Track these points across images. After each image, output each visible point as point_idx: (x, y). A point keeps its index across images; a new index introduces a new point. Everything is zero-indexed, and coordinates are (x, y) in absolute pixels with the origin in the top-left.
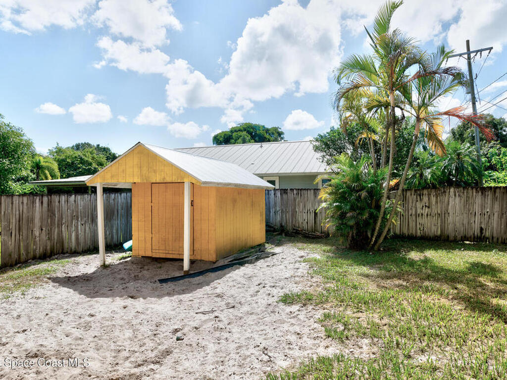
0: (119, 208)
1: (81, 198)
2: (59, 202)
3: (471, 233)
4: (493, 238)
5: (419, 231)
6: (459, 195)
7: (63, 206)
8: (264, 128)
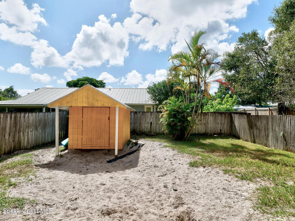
0: (50, 122)
1: (31, 115)
2: (20, 117)
3: (216, 132)
4: (225, 133)
5: (197, 131)
6: (212, 116)
7: (22, 120)
8: (96, 80)
